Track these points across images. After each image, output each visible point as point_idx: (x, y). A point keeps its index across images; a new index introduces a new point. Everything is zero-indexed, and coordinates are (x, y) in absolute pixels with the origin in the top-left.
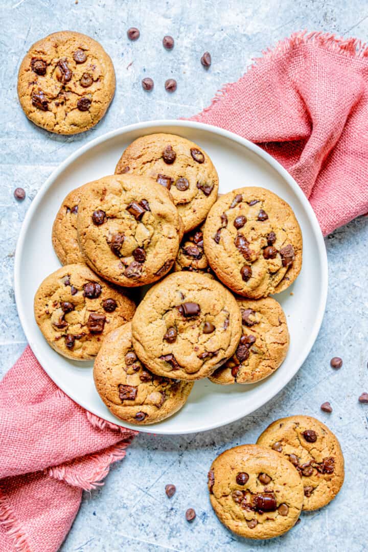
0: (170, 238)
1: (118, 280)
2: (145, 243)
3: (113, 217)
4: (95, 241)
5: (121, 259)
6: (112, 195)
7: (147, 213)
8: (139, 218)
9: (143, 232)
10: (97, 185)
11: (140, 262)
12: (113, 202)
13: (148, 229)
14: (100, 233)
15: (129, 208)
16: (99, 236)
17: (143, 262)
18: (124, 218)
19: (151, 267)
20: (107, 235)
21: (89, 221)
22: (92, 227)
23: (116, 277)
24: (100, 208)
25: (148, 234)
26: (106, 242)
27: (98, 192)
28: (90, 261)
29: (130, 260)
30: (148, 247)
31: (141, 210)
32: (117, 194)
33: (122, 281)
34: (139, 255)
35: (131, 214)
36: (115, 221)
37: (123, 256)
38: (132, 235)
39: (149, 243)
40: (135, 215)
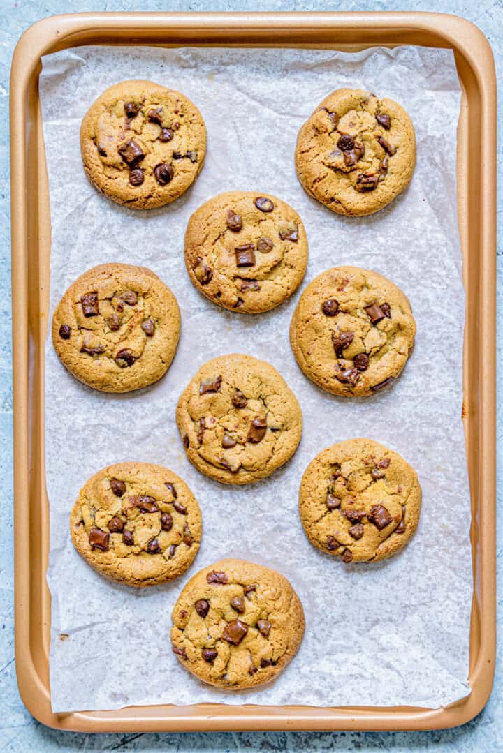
0: (400, 353)
1: (327, 382)
2: (374, 350)
3: (346, 312)
4: (316, 332)
5: (340, 360)
6: (351, 288)
7: (386, 319)
8: (375, 323)
9: (374, 338)
10: (337, 272)
11: (359, 369)
12: (352, 296)
13: (381, 336)
14: (327, 325)
15: (368, 307)
16: (325, 327)
17: (364, 370)
18: (358, 317)
19: (371, 378)
20: (335, 330)
21: (318, 308)
22: (321, 316)
23: (328, 378)
24: (334, 298)
25: (381, 342)
26: (330, 336)
27: (336, 280)
28: (303, 352)
29: (348, 364)
30: (373, 356)
31: (380, 314)
32: (357, 289)
33: (332, 384)
34: (361, 362)
35: (368, 314)
36: (348, 316)
37: (342, 358)
38: (361, 338)
39: (378, 351)
40: (372, 318)
